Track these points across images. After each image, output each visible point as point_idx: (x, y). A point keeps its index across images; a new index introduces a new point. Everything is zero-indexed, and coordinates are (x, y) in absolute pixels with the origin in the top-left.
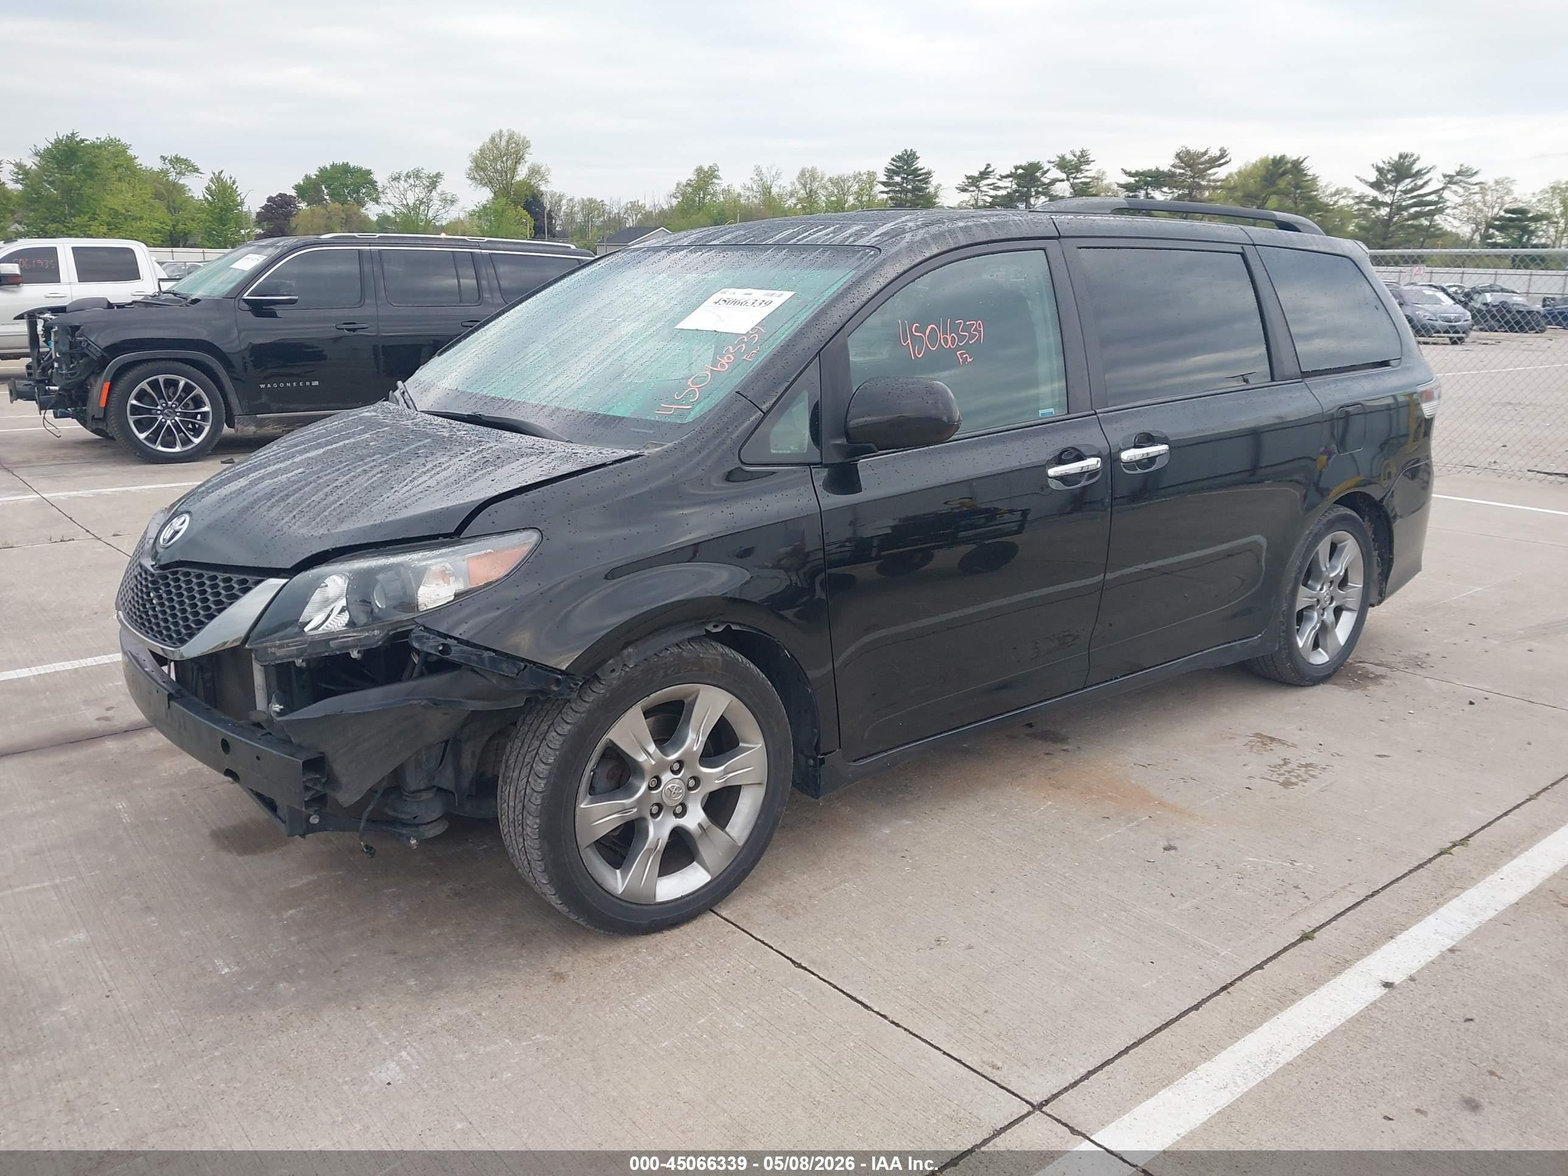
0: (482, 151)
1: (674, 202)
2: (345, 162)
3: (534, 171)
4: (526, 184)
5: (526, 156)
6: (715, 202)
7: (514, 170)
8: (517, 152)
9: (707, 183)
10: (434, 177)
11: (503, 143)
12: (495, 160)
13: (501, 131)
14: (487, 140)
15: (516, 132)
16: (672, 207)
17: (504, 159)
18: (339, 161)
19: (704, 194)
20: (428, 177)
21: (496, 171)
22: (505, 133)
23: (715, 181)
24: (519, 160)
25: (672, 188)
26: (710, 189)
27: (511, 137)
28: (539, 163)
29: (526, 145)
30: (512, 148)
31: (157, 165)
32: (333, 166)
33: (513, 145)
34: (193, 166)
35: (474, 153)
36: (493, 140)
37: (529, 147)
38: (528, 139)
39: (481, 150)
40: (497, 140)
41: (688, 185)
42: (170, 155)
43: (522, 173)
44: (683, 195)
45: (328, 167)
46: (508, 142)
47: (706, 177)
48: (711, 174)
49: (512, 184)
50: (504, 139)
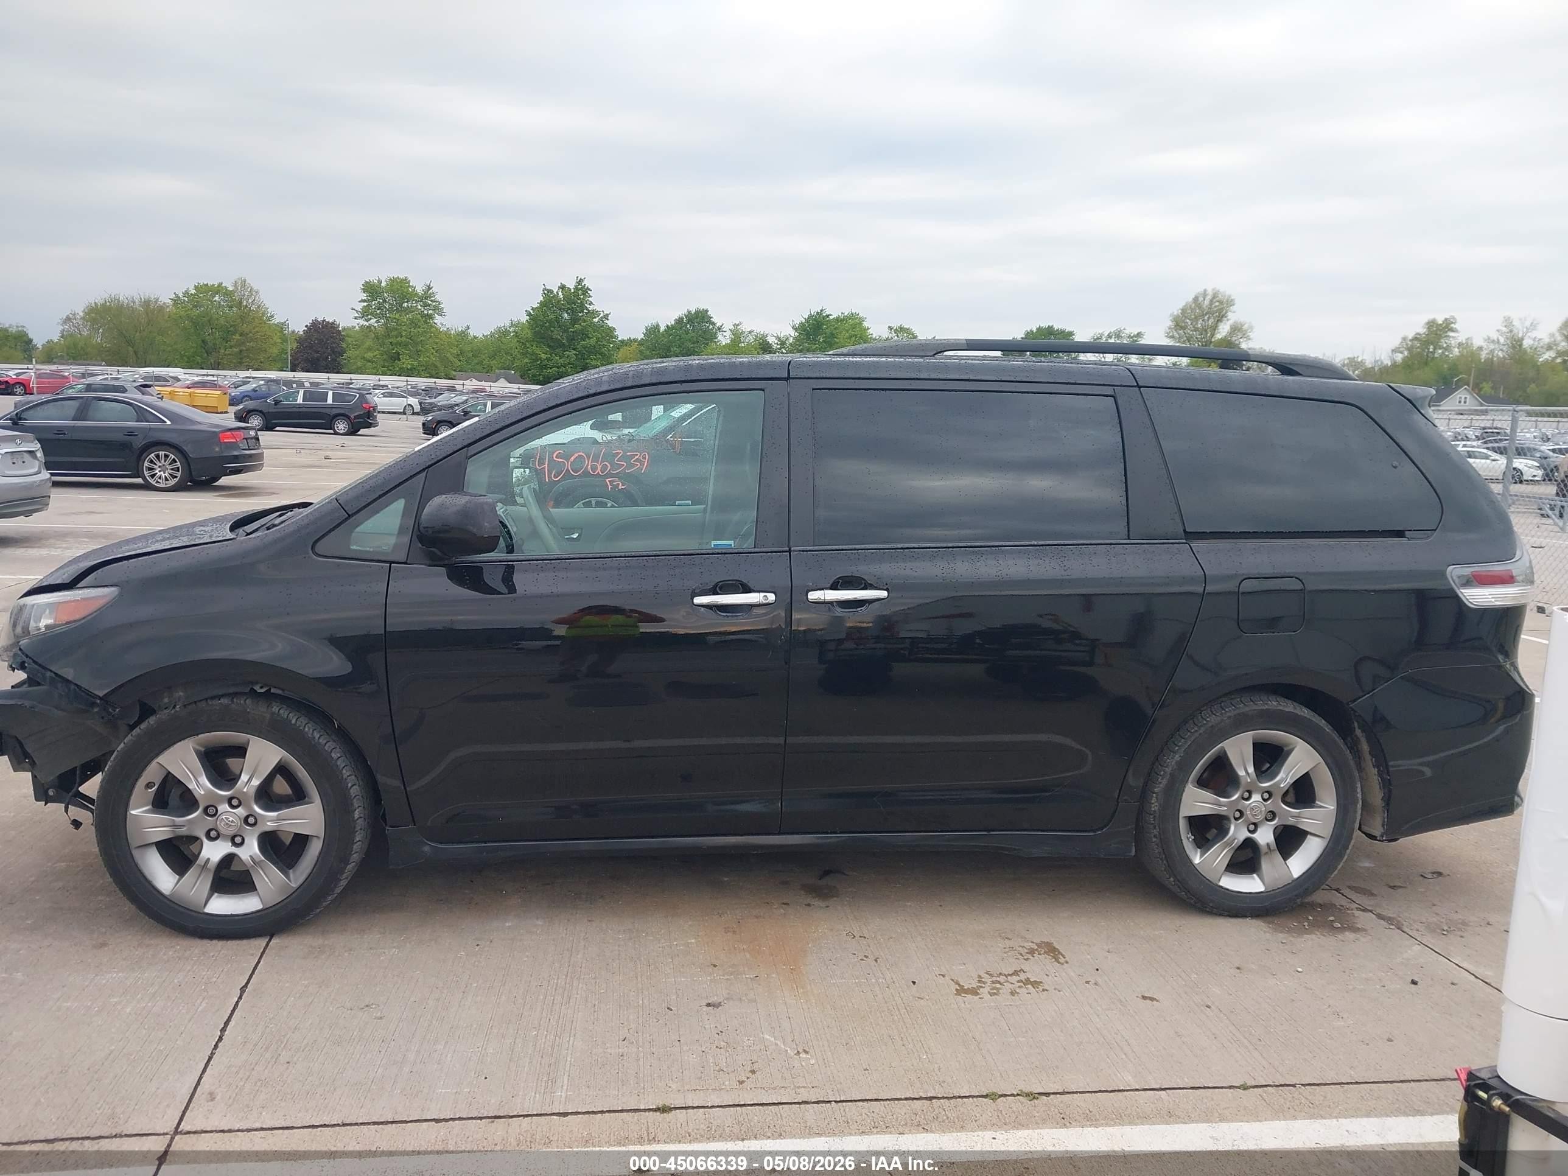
0: (1184, 310)
1: (1399, 357)
2: (1051, 325)
3: (1236, 329)
4: (1227, 342)
5: (1229, 314)
6: (1447, 356)
7: (1215, 328)
8: (1220, 311)
9: (1440, 337)
10: (1134, 336)
11: (1207, 302)
12: (1196, 318)
13: (1205, 291)
14: (1191, 300)
15: (1221, 290)
16: (1395, 362)
17: (1206, 318)
18: (1045, 325)
19: (1435, 349)
20: (1130, 337)
21: (1196, 329)
22: (1210, 292)
23: (1451, 334)
24: (1221, 318)
25: (1396, 342)
26: (1443, 343)
27: (1215, 296)
28: (1242, 320)
29: (1230, 303)
30: (1216, 307)
31: (885, 334)
32: (1039, 329)
33: (1217, 304)
34: (913, 334)
35: (1175, 313)
36: (1196, 299)
37: (1234, 305)
38: (1232, 298)
39: (1182, 310)
40: (1201, 299)
41: (1415, 339)
42: (895, 325)
43: (1223, 330)
44: (1409, 349)
45: (1035, 330)
46: (1211, 301)
47: (1438, 331)
48: (1447, 327)
49: (1211, 342)
50: (1209, 298)
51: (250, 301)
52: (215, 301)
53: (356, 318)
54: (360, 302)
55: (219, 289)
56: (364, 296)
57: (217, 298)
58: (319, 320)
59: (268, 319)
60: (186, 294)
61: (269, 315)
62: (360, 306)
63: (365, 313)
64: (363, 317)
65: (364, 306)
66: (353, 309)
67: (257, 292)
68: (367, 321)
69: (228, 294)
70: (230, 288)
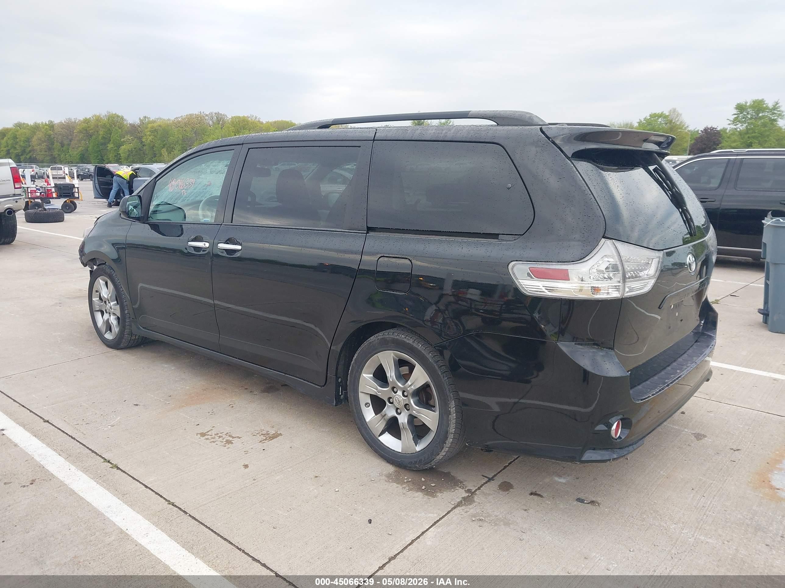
51: (677, 120)
52: (659, 121)
53: (729, 124)
54: (733, 115)
55: (661, 115)
56: (735, 112)
57: (660, 120)
58: (709, 127)
59: (685, 128)
60: (645, 119)
61: (686, 126)
62: (732, 118)
63: (735, 121)
64: (734, 124)
65: (735, 117)
66: (728, 119)
67: (681, 115)
68: (735, 125)
69: (666, 117)
70: (667, 114)
